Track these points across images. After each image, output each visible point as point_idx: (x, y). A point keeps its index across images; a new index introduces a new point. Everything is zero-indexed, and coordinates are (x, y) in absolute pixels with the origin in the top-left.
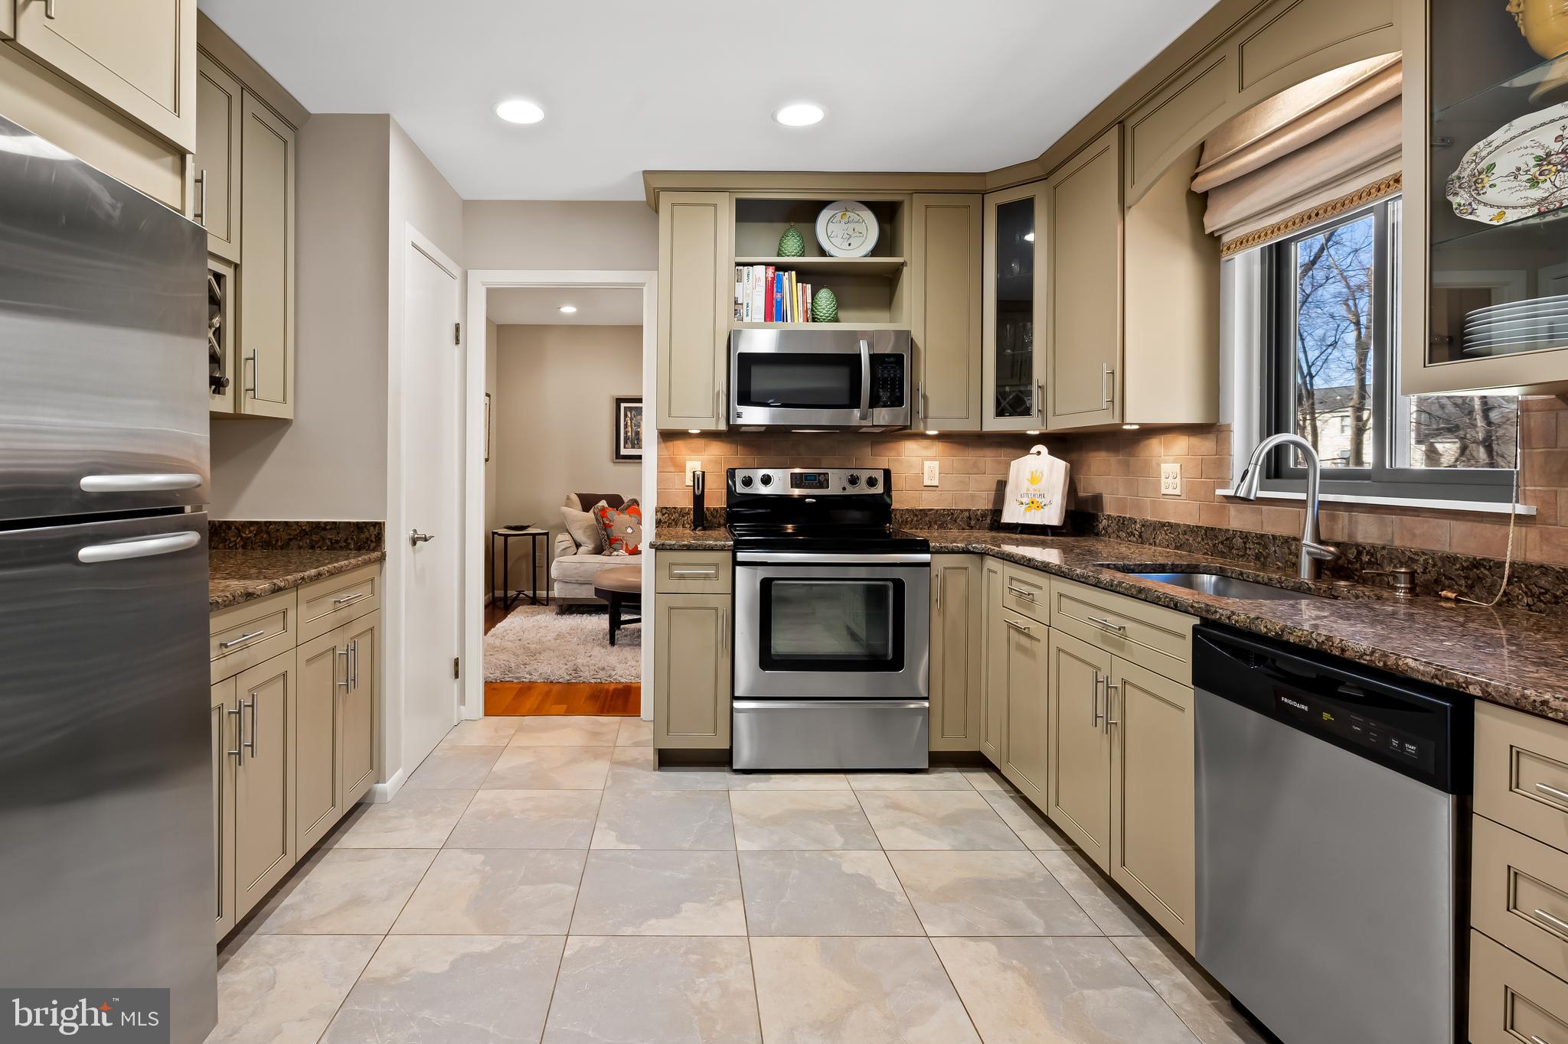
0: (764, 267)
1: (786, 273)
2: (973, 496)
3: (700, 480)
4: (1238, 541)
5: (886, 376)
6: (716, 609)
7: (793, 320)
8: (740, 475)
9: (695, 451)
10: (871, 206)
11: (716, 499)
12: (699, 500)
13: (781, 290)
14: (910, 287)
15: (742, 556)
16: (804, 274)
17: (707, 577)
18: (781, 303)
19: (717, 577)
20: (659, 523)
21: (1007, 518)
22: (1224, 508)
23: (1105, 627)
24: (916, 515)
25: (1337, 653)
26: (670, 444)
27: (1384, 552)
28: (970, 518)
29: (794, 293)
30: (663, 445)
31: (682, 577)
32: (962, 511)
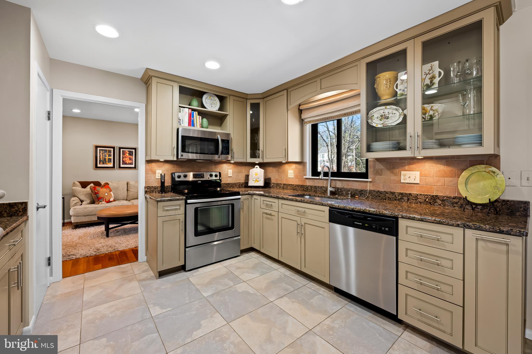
0: (188, 109)
1: (195, 112)
2: (240, 179)
3: (163, 177)
4: (310, 188)
5: (225, 146)
6: (180, 220)
7: (197, 127)
8: (177, 174)
9: (159, 167)
10: (217, 96)
11: (168, 183)
12: (163, 183)
13: (193, 117)
14: (229, 121)
15: (189, 201)
16: (200, 113)
17: (176, 209)
18: (193, 121)
19: (180, 209)
20: (146, 192)
21: (250, 184)
22: (305, 181)
23: (298, 211)
24: (227, 185)
25: (368, 212)
26: (150, 164)
27: (343, 189)
28: (240, 185)
29: (197, 119)
30: (147, 165)
31: (167, 210)
32: (238, 183)
